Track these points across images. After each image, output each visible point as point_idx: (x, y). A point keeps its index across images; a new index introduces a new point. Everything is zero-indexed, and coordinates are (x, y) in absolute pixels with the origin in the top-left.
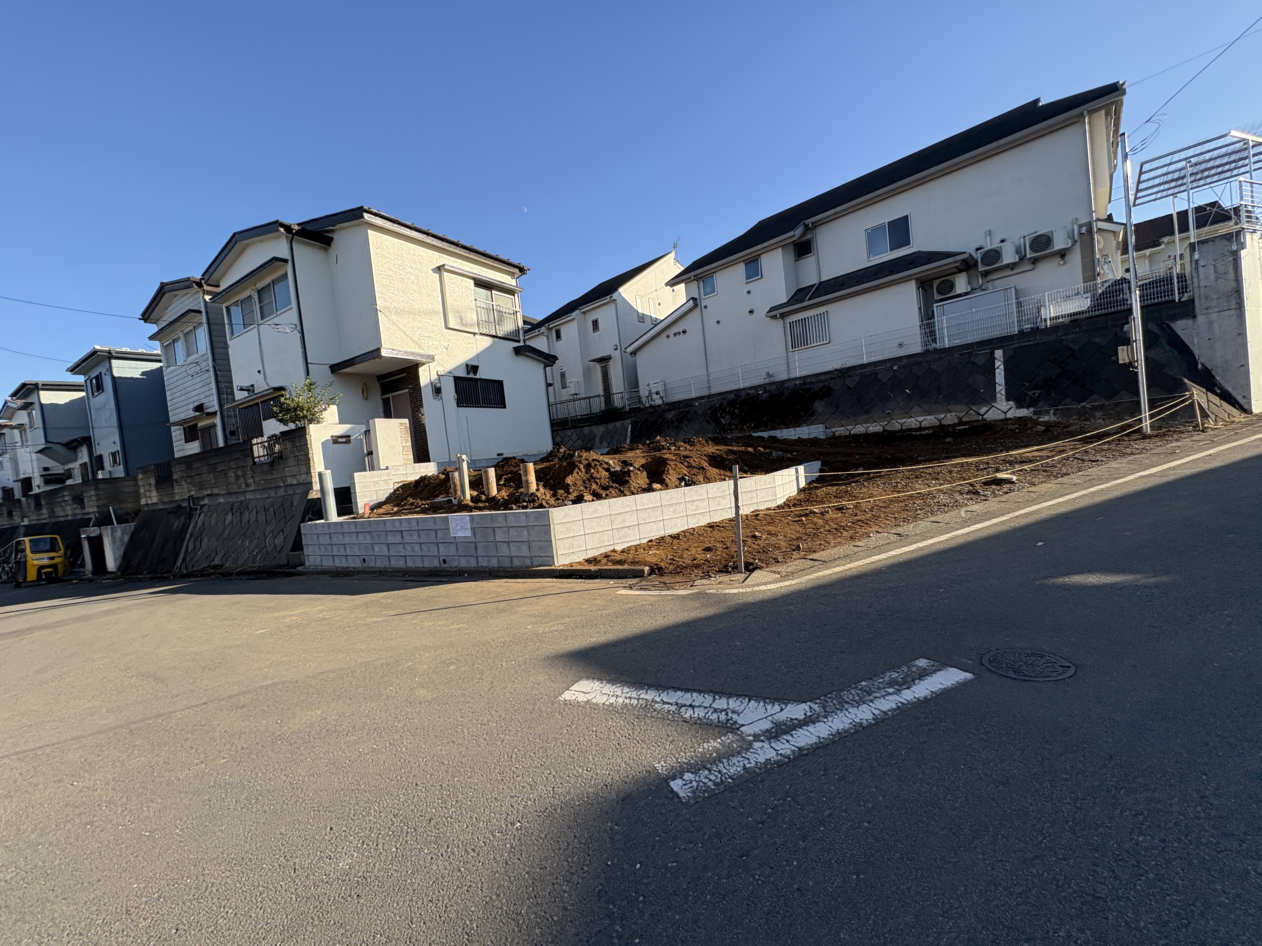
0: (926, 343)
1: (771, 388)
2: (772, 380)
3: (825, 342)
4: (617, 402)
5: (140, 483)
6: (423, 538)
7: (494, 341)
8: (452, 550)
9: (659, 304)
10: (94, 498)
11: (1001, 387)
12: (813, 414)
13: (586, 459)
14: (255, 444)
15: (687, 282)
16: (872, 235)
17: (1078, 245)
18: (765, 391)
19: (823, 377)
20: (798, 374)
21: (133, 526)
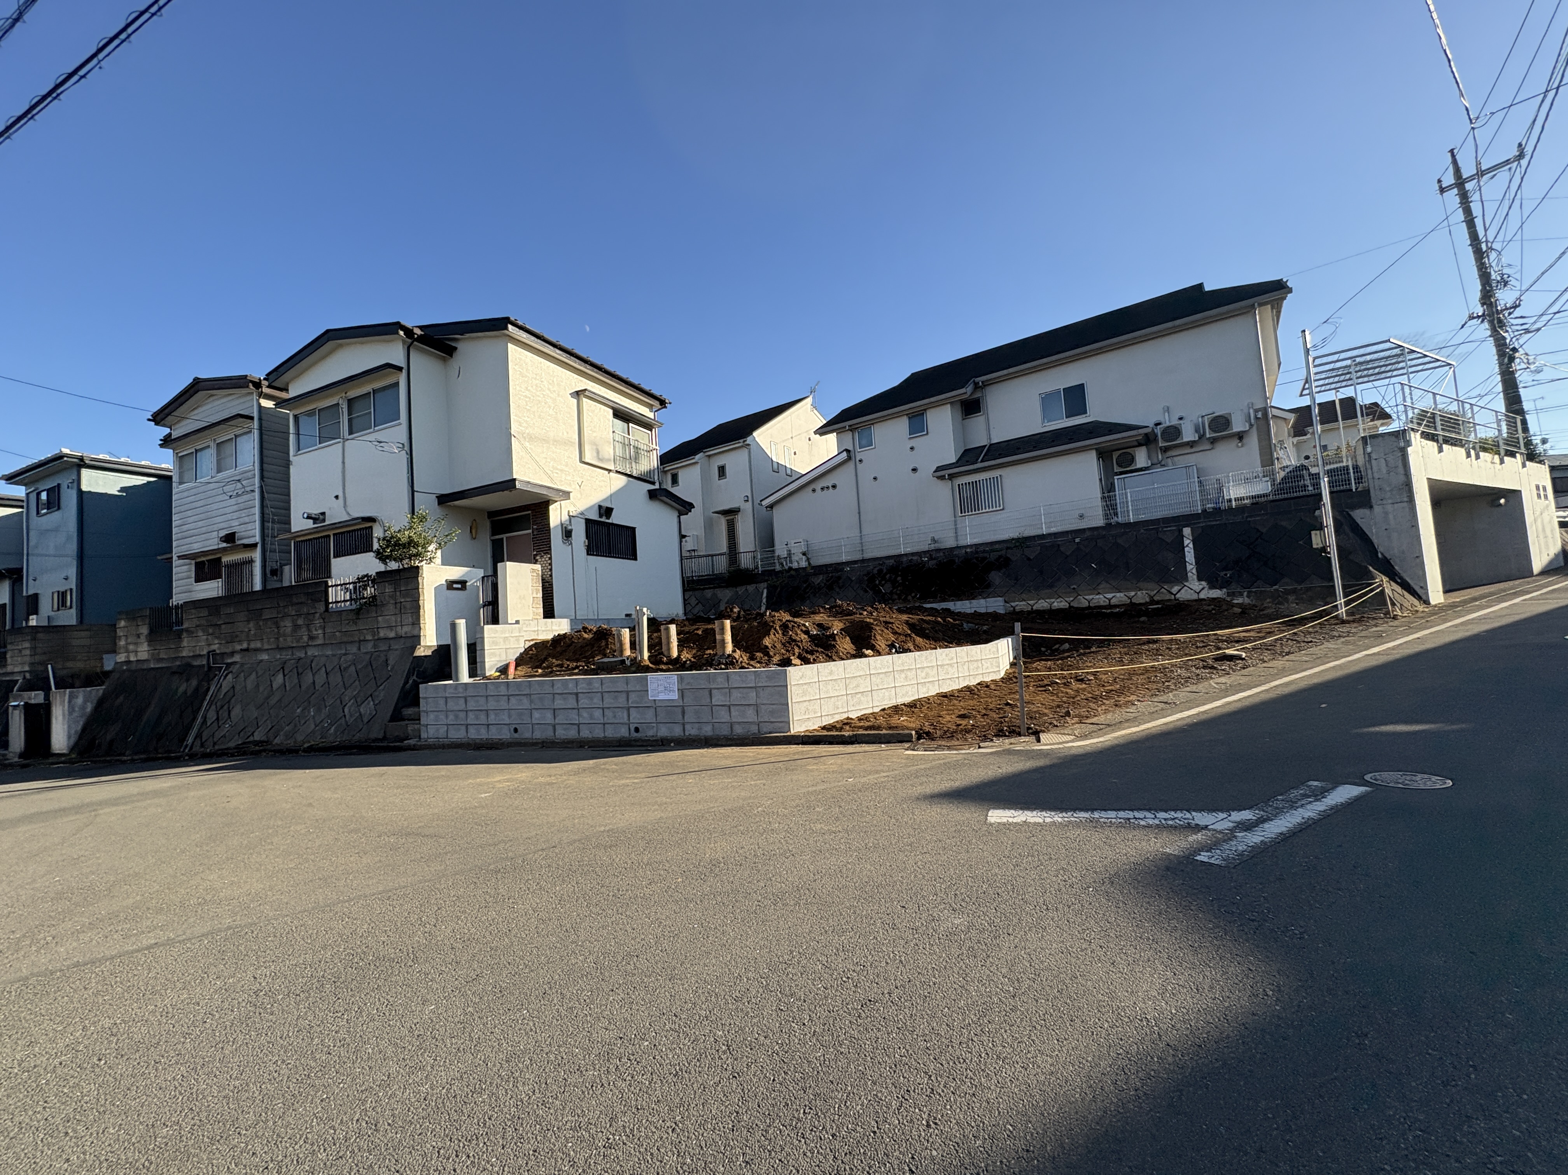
0: (1106, 516)
1: (938, 555)
2: (937, 546)
3: (998, 508)
4: (746, 561)
5: (120, 633)
6: (608, 701)
7: (629, 481)
8: (649, 716)
9: (795, 453)
10: (28, 652)
11: (1192, 567)
12: (989, 586)
13: (779, 620)
14: (332, 586)
15: (839, 431)
16: (1047, 399)
17: (1255, 428)
18: (931, 558)
19: (997, 546)
20: (969, 541)
21: (101, 692)
